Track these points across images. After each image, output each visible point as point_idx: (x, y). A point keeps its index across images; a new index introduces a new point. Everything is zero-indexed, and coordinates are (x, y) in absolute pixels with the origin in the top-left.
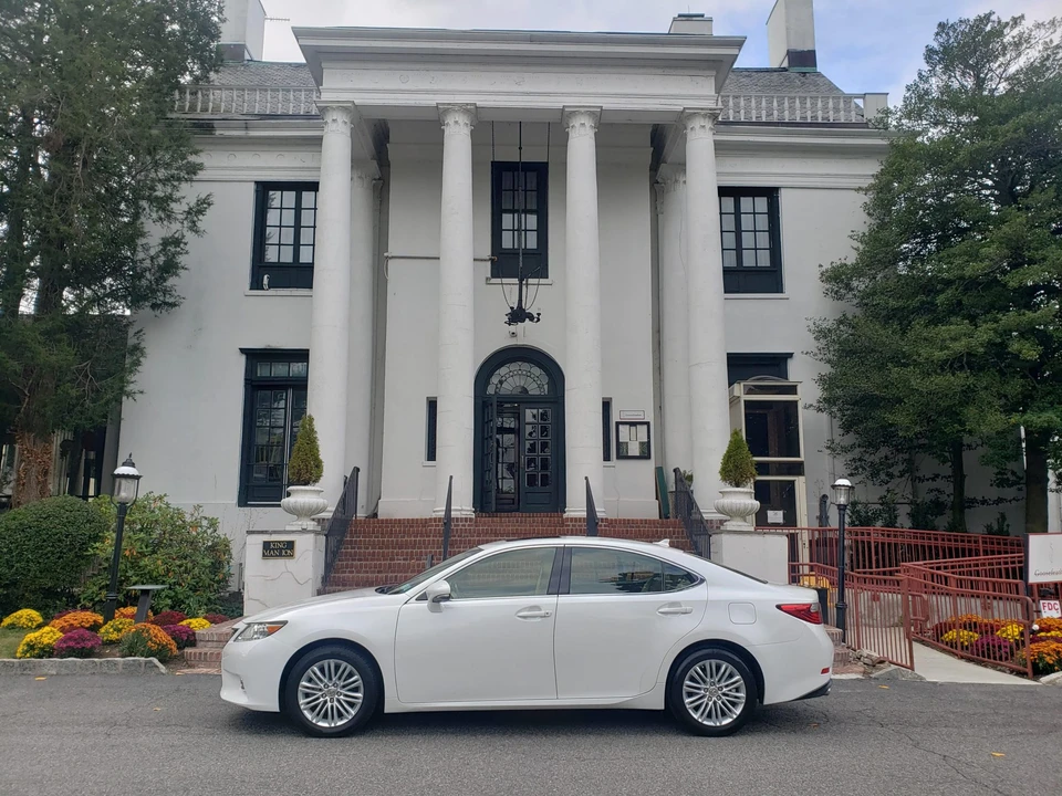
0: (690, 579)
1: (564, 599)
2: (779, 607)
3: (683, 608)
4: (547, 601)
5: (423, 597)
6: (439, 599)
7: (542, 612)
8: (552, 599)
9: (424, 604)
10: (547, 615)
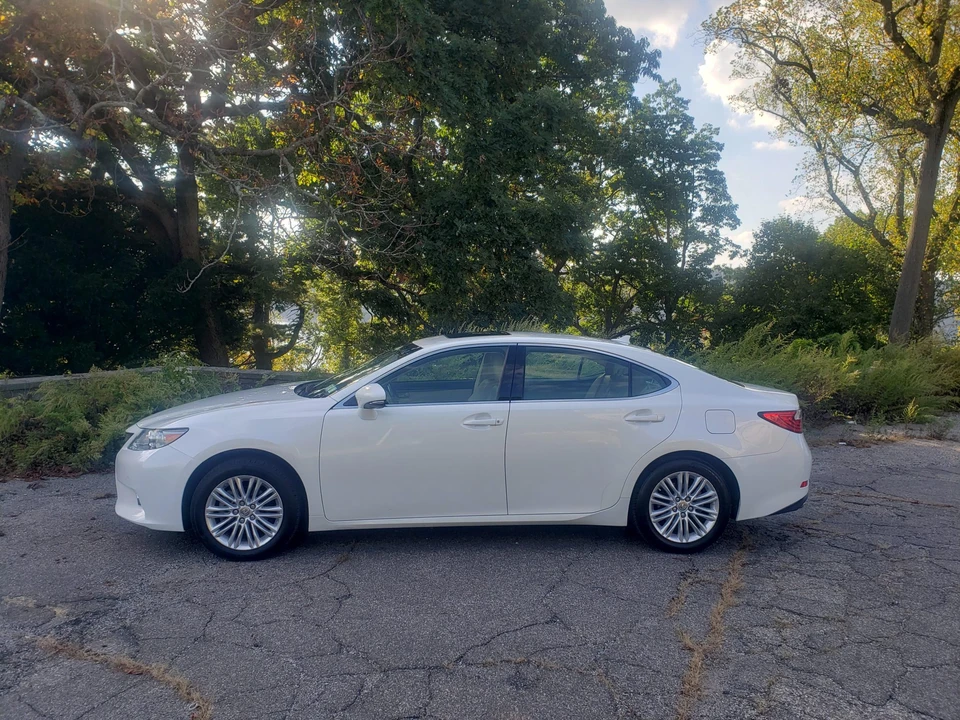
0: (664, 382)
1: (518, 406)
2: (761, 415)
3: (654, 416)
4: (498, 408)
5: (352, 402)
6: (371, 405)
7: (493, 420)
8: (504, 405)
9: (354, 411)
10: (498, 424)
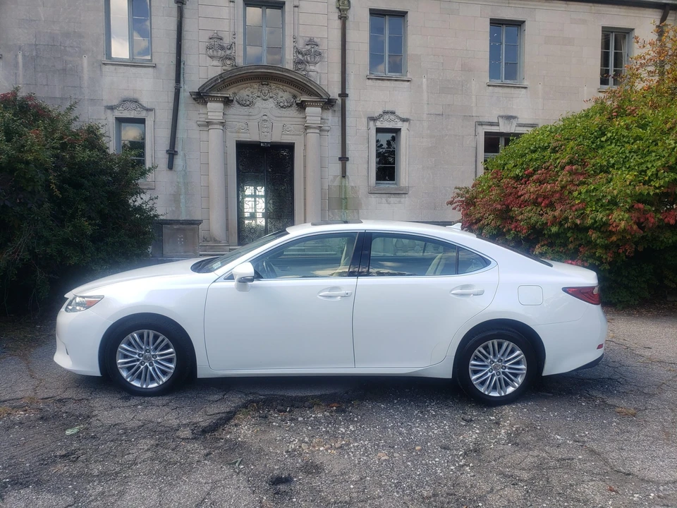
1: (364, 281)
2: (565, 290)
3: (475, 290)
4: (347, 282)
5: (230, 277)
6: (244, 281)
7: (343, 292)
8: (352, 280)
9: (232, 284)
10: (346, 296)
